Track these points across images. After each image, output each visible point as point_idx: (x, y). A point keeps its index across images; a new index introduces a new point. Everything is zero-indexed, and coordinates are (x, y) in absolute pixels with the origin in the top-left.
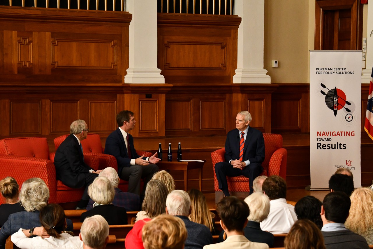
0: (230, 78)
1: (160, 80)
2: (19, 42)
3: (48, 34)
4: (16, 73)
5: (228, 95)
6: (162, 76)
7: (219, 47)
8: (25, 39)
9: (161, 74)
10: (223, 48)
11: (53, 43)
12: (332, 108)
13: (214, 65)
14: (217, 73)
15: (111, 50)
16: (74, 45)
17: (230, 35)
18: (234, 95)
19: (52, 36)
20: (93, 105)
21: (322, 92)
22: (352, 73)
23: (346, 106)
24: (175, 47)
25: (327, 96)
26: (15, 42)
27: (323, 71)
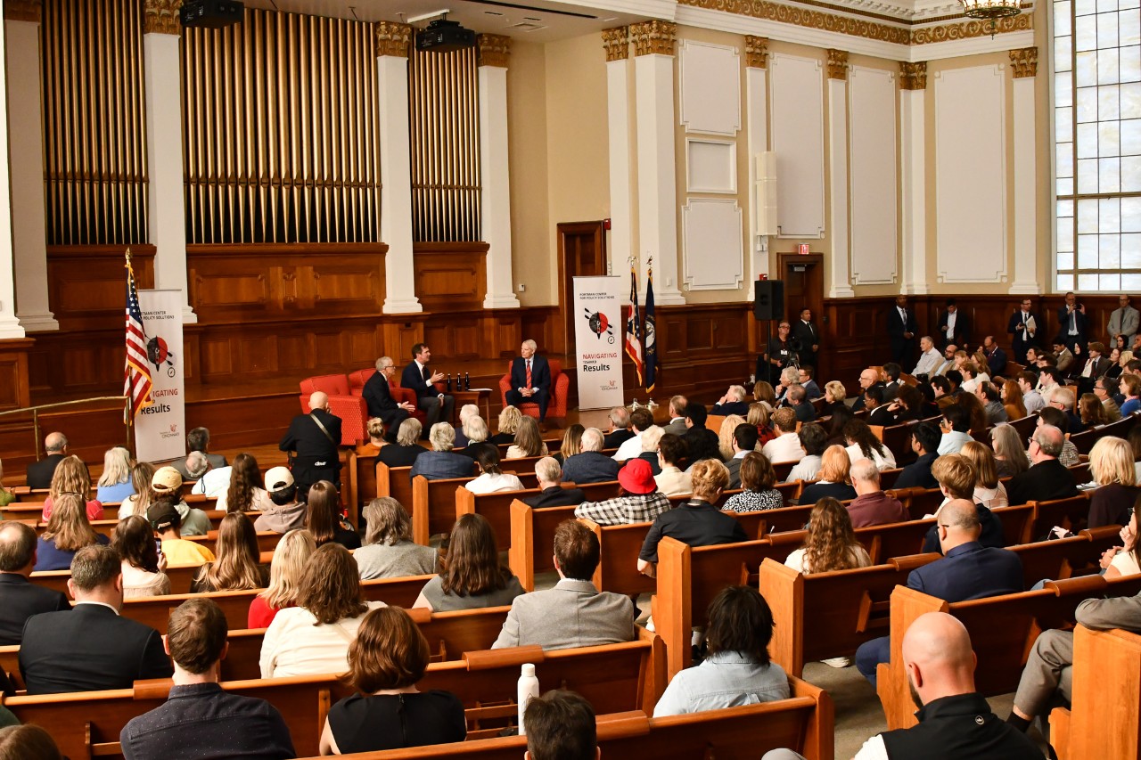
0: (481, 304)
1: (417, 308)
2: (285, 278)
3: (311, 268)
4: (282, 308)
5: (479, 320)
6: (420, 305)
7: (470, 273)
8: (289, 274)
9: (418, 302)
10: (473, 273)
11: (316, 277)
12: (595, 331)
13: (466, 291)
14: (468, 299)
15: (368, 281)
16: (335, 277)
17: (479, 261)
18: (486, 320)
19: (315, 270)
20: (355, 337)
21: (587, 317)
22: (612, 297)
23: (608, 329)
24: (428, 275)
25: (591, 320)
26: (280, 276)
27: (586, 296)
